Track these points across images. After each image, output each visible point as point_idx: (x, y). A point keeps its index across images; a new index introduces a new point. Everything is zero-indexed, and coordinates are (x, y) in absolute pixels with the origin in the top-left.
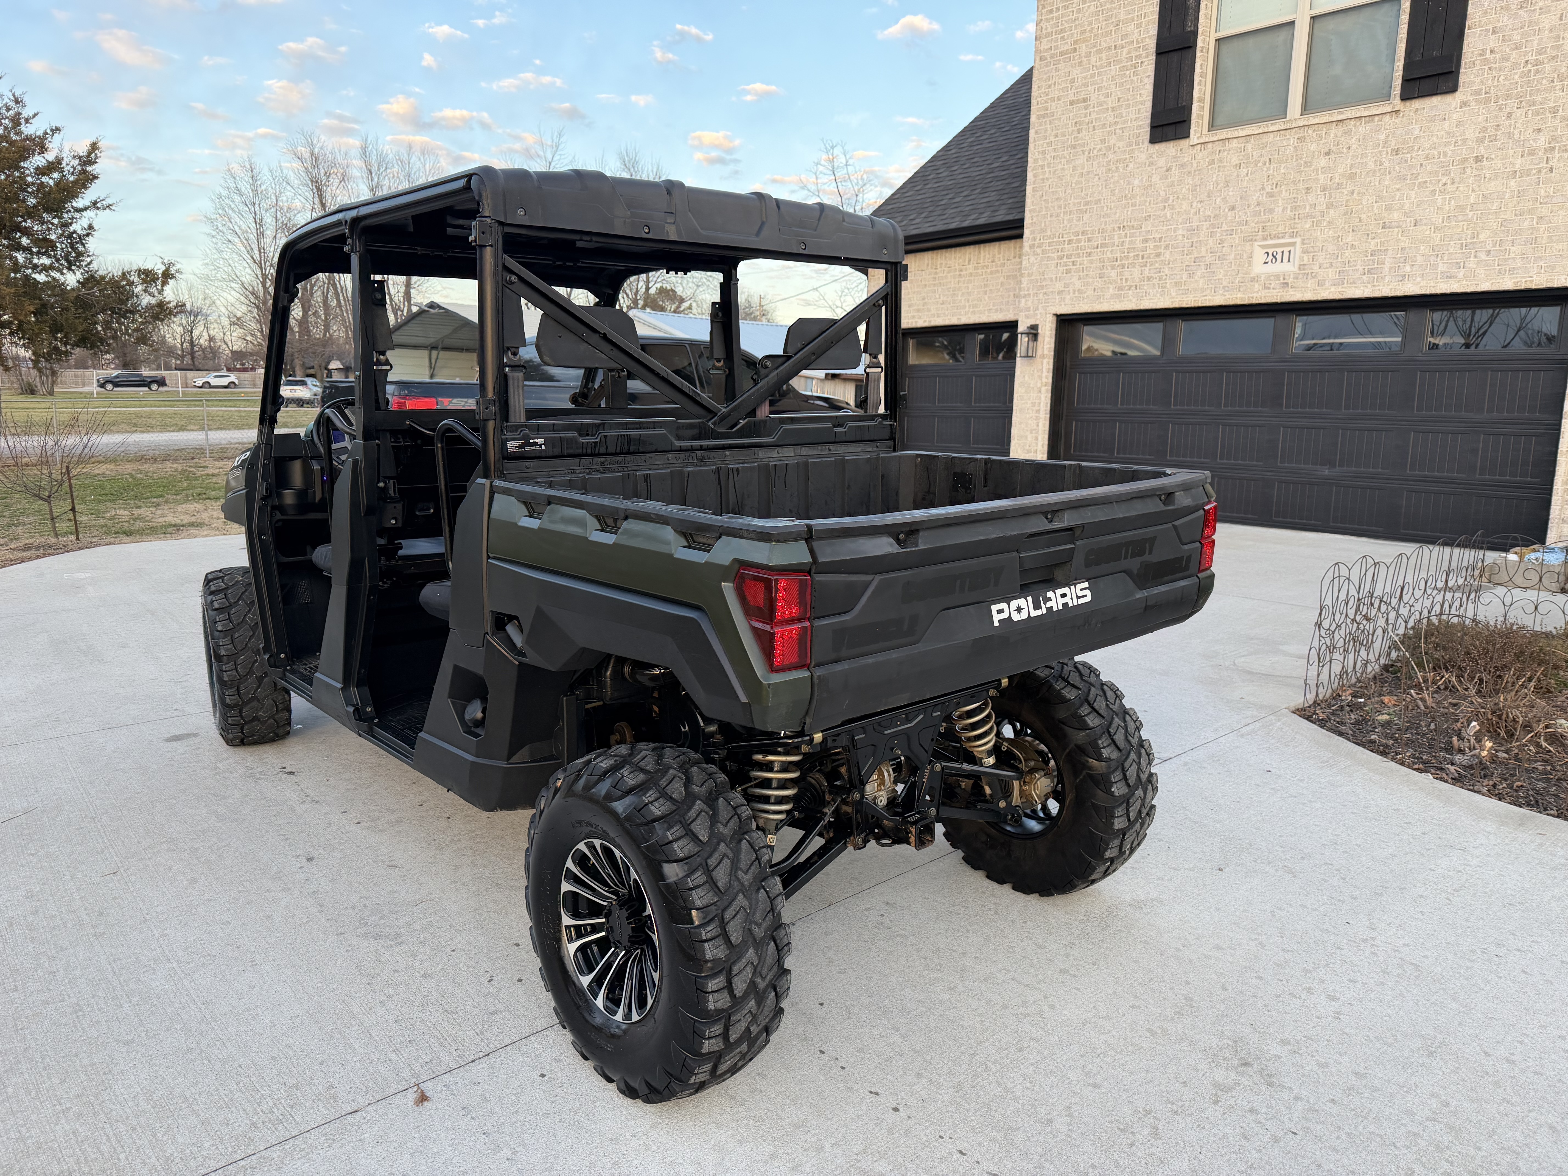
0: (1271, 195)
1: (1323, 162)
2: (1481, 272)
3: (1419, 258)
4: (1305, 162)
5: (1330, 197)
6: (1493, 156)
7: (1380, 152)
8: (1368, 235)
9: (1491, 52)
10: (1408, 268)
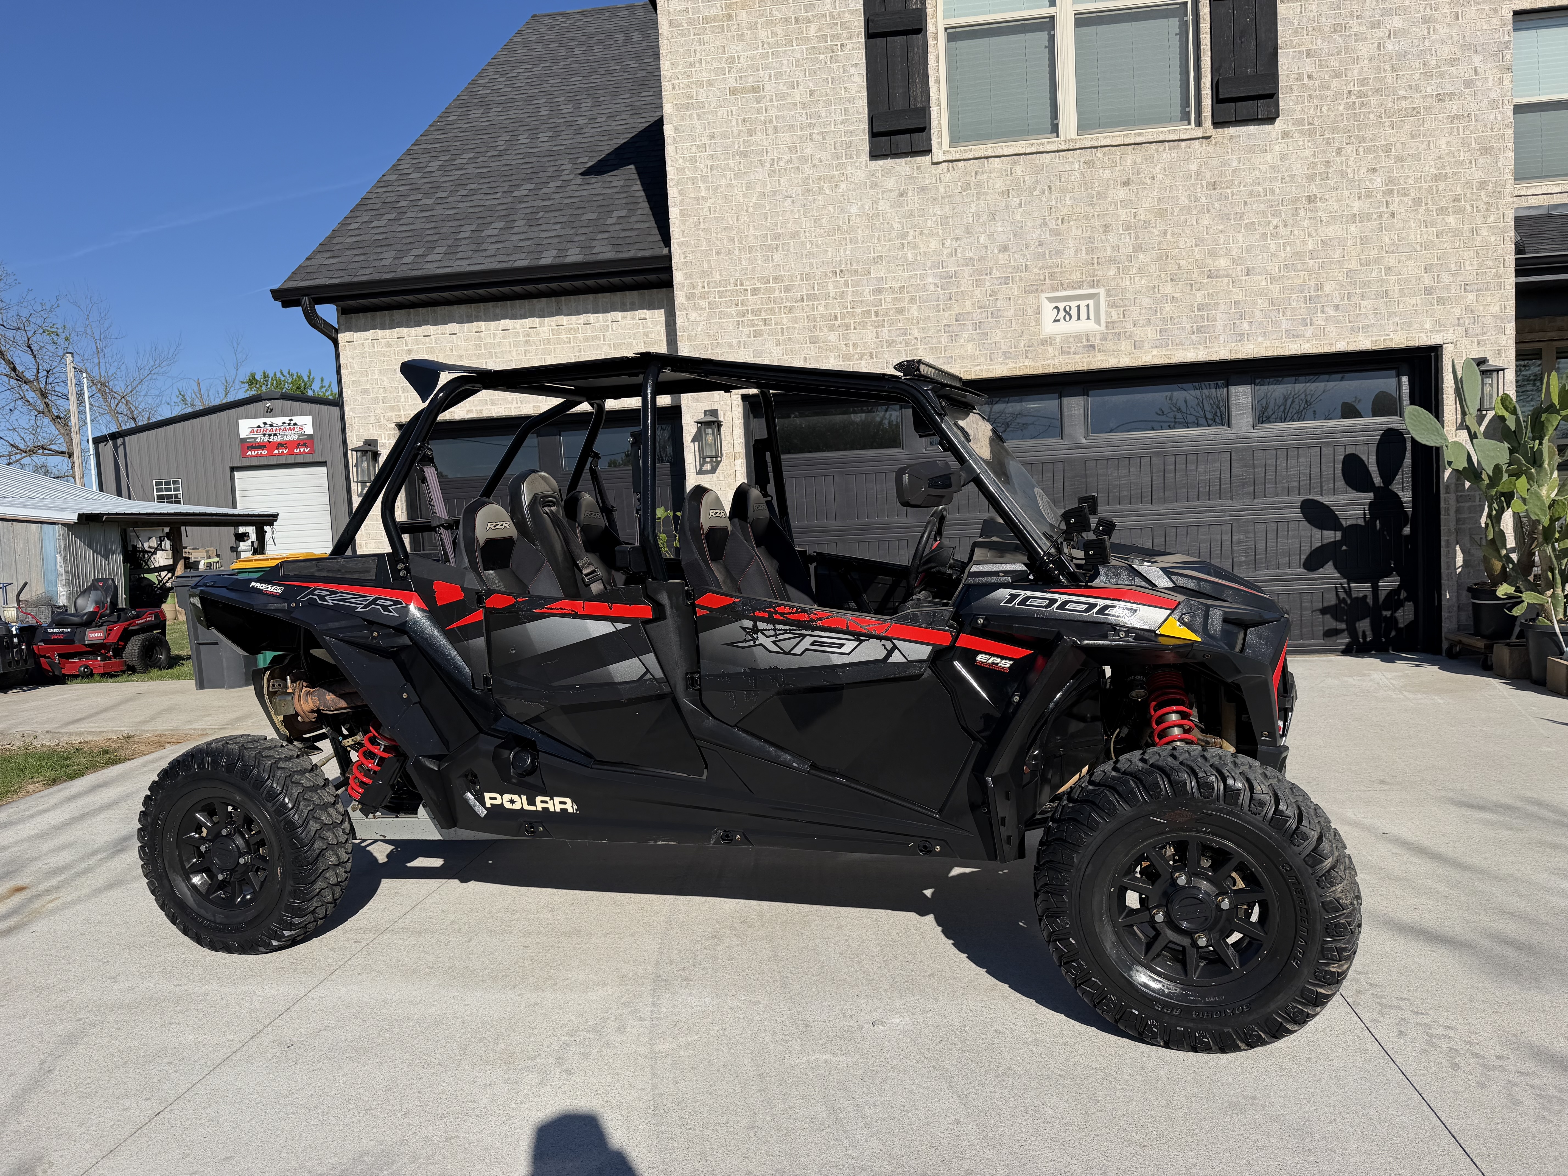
0: (1057, 233)
1: (1122, 193)
2: (1332, 331)
3: (1257, 313)
4: (1098, 193)
5: (1137, 237)
6: (1327, 197)
7: (1193, 185)
8: (1191, 285)
9: (1310, 77)
10: (1246, 326)
